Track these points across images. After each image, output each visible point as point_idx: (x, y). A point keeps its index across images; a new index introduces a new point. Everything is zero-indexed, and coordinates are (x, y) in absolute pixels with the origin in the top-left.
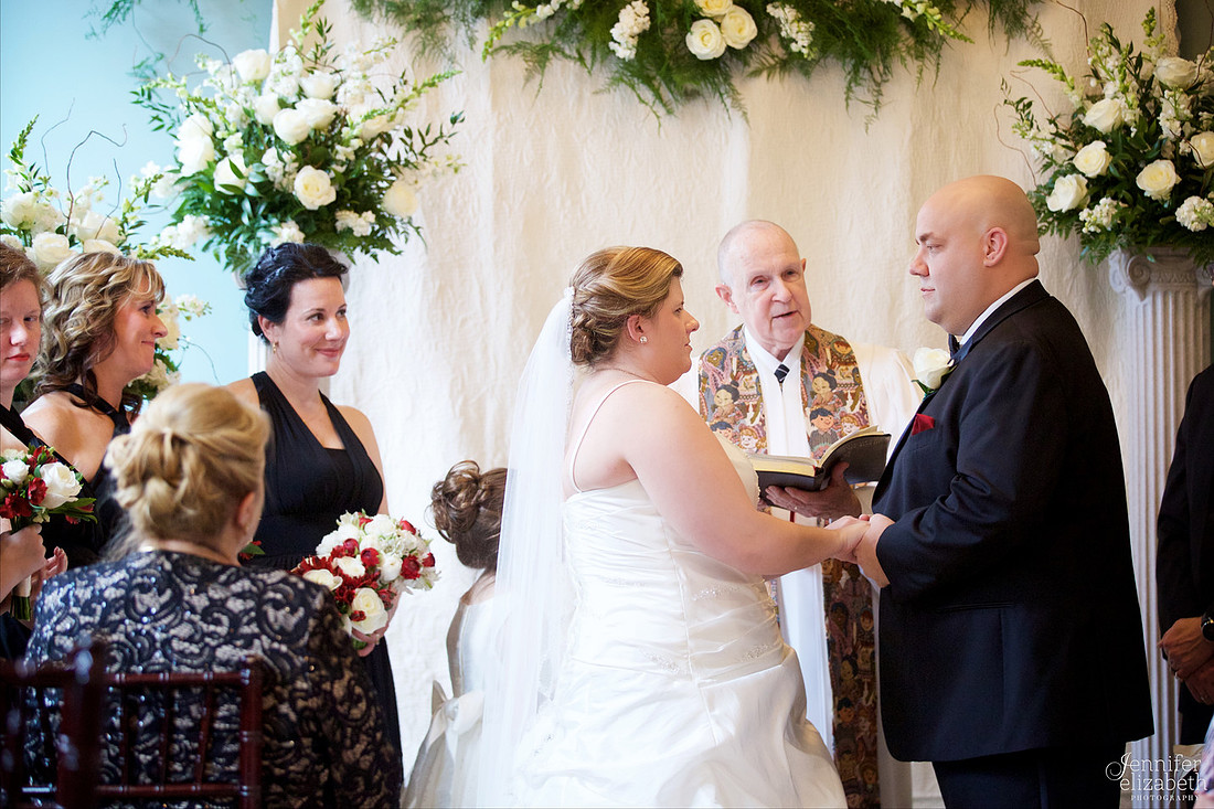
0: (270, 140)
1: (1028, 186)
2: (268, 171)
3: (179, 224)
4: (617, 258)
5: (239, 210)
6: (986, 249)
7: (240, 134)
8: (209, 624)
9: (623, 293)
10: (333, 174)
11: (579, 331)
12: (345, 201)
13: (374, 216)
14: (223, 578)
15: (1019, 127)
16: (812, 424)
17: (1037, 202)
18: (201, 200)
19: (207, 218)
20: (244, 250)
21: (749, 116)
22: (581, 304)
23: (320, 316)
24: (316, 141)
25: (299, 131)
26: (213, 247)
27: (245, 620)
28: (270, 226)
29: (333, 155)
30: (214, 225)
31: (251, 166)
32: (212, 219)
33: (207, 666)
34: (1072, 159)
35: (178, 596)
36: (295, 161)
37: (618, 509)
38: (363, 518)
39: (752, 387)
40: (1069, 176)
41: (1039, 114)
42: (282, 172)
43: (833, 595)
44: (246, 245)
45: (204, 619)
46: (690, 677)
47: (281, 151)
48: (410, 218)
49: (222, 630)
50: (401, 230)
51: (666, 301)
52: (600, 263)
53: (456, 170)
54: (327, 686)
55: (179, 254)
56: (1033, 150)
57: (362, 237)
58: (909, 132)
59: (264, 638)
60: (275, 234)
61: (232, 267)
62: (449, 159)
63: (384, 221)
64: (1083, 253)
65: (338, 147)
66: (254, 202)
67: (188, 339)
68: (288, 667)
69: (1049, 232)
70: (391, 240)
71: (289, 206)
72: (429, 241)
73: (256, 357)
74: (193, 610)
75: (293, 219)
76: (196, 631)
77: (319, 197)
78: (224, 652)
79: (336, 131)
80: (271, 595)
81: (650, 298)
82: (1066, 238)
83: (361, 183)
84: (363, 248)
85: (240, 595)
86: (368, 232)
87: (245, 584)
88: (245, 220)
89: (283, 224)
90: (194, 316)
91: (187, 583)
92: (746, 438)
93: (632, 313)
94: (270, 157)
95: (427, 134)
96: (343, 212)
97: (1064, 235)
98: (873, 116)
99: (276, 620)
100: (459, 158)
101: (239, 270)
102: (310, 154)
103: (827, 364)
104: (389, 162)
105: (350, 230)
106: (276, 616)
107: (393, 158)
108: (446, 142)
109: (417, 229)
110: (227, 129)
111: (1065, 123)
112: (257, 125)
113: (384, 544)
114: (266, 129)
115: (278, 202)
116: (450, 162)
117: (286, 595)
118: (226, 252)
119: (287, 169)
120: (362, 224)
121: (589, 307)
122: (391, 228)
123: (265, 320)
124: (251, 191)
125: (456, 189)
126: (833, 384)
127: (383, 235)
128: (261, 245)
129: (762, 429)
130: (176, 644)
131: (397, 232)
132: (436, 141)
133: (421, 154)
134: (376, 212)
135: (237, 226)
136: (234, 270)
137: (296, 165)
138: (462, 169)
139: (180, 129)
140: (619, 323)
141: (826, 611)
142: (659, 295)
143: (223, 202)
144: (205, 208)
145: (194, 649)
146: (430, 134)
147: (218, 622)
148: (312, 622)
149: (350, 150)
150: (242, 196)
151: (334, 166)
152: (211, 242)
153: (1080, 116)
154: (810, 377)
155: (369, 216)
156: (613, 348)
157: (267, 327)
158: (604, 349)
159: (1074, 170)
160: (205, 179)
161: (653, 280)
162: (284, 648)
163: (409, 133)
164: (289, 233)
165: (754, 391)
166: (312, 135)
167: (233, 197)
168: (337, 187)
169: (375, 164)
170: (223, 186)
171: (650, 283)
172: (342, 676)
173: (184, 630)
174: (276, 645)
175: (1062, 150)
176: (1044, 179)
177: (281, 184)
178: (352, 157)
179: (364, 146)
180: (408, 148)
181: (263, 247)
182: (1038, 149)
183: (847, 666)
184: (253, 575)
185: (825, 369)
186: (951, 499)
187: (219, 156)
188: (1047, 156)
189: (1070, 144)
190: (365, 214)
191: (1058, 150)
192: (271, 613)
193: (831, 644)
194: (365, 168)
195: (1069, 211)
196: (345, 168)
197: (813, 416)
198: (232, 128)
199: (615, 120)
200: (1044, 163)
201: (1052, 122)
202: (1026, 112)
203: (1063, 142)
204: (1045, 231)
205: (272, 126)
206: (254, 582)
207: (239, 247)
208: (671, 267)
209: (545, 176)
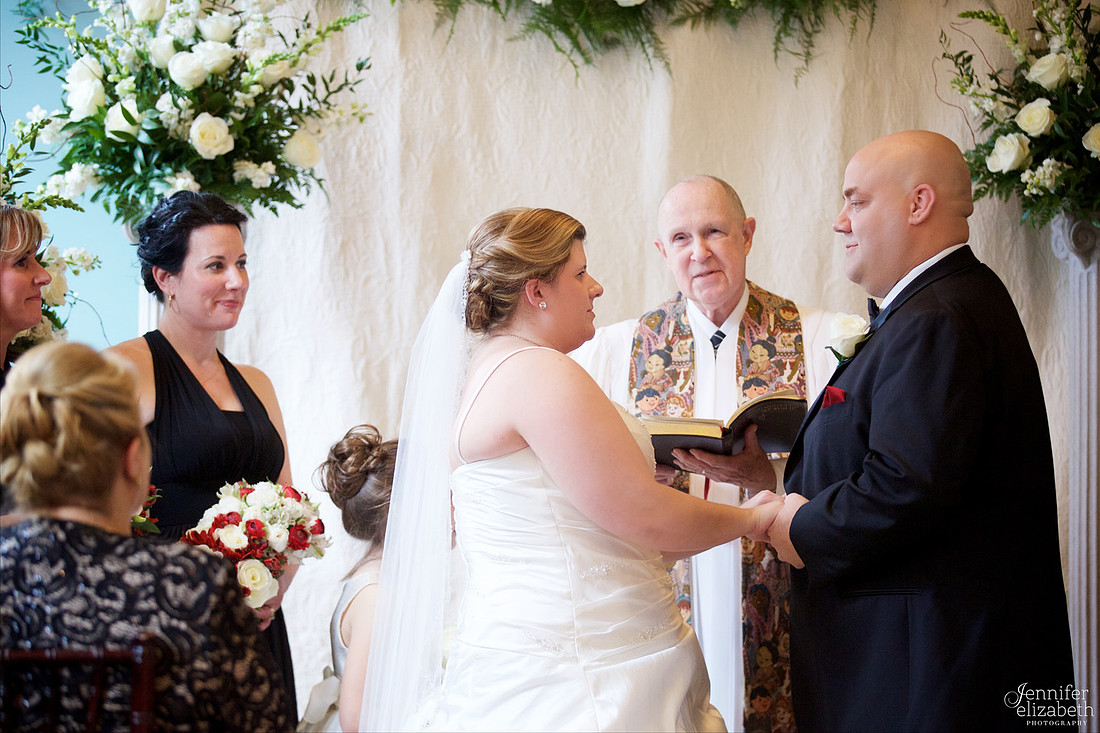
0: (164, 85)
1: (966, 144)
2: (162, 117)
3: (67, 173)
4: (515, 220)
5: (130, 159)
6: (912, 207)
7: (133, 78)
8: (102, 597)
9: (520, 256)
10: (231, 122)
11: (475, 297)
12: (244, 150)
13: (274, 167)
14: (120, 549)
15: (959, 83)
16: (745, 394)
17: (976, 162)
18: (90, 147)
19: (96, 166)
20: (136, 201)
21: (671, 66)
22: (478, 268)
23: (219, 265)
24: (213, 86)
25: (195, 76)
26: (102, 197)
27: (143, 594)
28: (164, 176)
29: (231, 101)
30: (104, 174)
31: (144, 113)
32: (102, 167)
33: (100, 643)
34: (1014, 117)
35: (71, 568)
36: (190, 107)
37: (504, 482)
38: (244, 488)
39: (686, 353)
40: (1010, 135)
41: (979, 67)
42: (177, 119)
43: (752, 577)
44: (138, 195)
45: (99, 593)
46: (576, 660)
47: (176, 97)
48: (312, 170)
49: (118, 605)
50: (302, 182)
51: (567, 265)
52: (500, 224)
53: (361, 120)
54: (227, 667)
55: (67, 204)
56: (973, 107)
57: (261, 188)
58: (841, 84)
59: (163, 615)
60: (169, 185)
61: (122, 219)
62: (354, 107)
63: (285, 172)
64: (1024, 217)
65: (237, 94)
66: (147, 150)
67: (75, 295)
68: (186, 645)
69: (989, 194)
70: (292, 193)
71: (183, 156)
72: (332, 194)
73: (147, 315)
74: (87, 583)
75: (188, 168)
76: (90, 606)
77: (216, 146)
78: (120, 629)
79: (235, 76)
80: (170, 568)
81: (549, 261)
82: (1006, 201)
83: (261, 132)
84: (262, 200)
85: (139, 569)
86: (268, 183)
87: (143, 557)
88: (138, 169)
89: (178, 175)
90: (82, 271)
91: (81, 553)
92: (673, 406)
93: (531, 277)
94: (165, 103)
95: (331, 81)
96: (242, 163)
97: (1004, 197)
98: (803, 68)
99: (176, 595)
100: (365, 106)
101: (130, 222)
102: (207, 100)
103: (769, 331)
104: (290, 109)
105: (248, 182)
106: (176, 592)
107: (295, 105)
108: (351, 89)
109: (319, 181)
110: (118, 72)
111: (1006, 79)
112: (150, 69)
113: (268, 515)
114: (162, 73)
115: (172, 150)
116: (354, 111)
117: (185, 568)
118: (116, 202)
119: (182, 116)
120: (261, 175)
121: (486, 272)
122: (292, 179)
123: (160, 271)
124: (144, 138)
125: (360, 139)
126: (772, 352)
127: (283, 187)
128: (154, 196)
129: (690, 398)
130: (67, 620)
131: (298, 184)
132: (340, 88)
133: (325, 102)
134: (276, 162)
135: (128, 176)
136: (124, 221)
137: (192, 111)
138: (368, 119)
139: (69, 71)
140: (516, 288)
141: (744, 593)
142: (560, 258)
143: (113, 149)
144: (94, 154)
145: (87, 625)
146: (334, 81)
147: (113, 597)
148: (213, 599)
149: (249, 96)
150: (133, 143)
151: (232, 113)
152: (100, 192)
153: (1024, 72)
154: (748, 343)
155: (269, 167)
156: (511, 314)
157: (162, 279)
158: (501, 315)
159: (1015, 128)
160: (95, 125)
161: (553, 243)
162: (183, 626)
163: (312, 80)
164: (184, 182)
165: (687, 357)
166: (209, 79)
167: (125, 144)
168: (235, 135)
169: (276, 111)
170: (114, 133)
171: (550, 245)
172: (243, 657)
173: (77, 604)
174: (175, 622)
175: (1003, 108)
176: (983, 138)
177: (175, 131)
178: (252, 104)
179: (265, 92)
180: (311, 96)
181: (156, 199)
182: (977, 105)
183: (765, 652)
184: (152, 547)
185: (765, 336)
186: (863, 478)
187: (109, 100)
188: (987, 113)
189: (1011, 101)
190: (264, 165)
191: (998, 107)
192: (170, 587)
193: (747, 629)
194: (265, 115)
195: (1009, 173)
196: (243, 115)
197: (746, 386)
198: (124, 71)
199: (530, 70)
200: (984, 120)
201: (993, 77)
202: (966, 66)
203: (1005, 99)
204: (984, 193)
205: (167, 70)
206: (153, 555)
207: (130, 198)
208: (573, 229)
209: (455, 126)
